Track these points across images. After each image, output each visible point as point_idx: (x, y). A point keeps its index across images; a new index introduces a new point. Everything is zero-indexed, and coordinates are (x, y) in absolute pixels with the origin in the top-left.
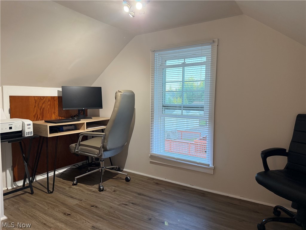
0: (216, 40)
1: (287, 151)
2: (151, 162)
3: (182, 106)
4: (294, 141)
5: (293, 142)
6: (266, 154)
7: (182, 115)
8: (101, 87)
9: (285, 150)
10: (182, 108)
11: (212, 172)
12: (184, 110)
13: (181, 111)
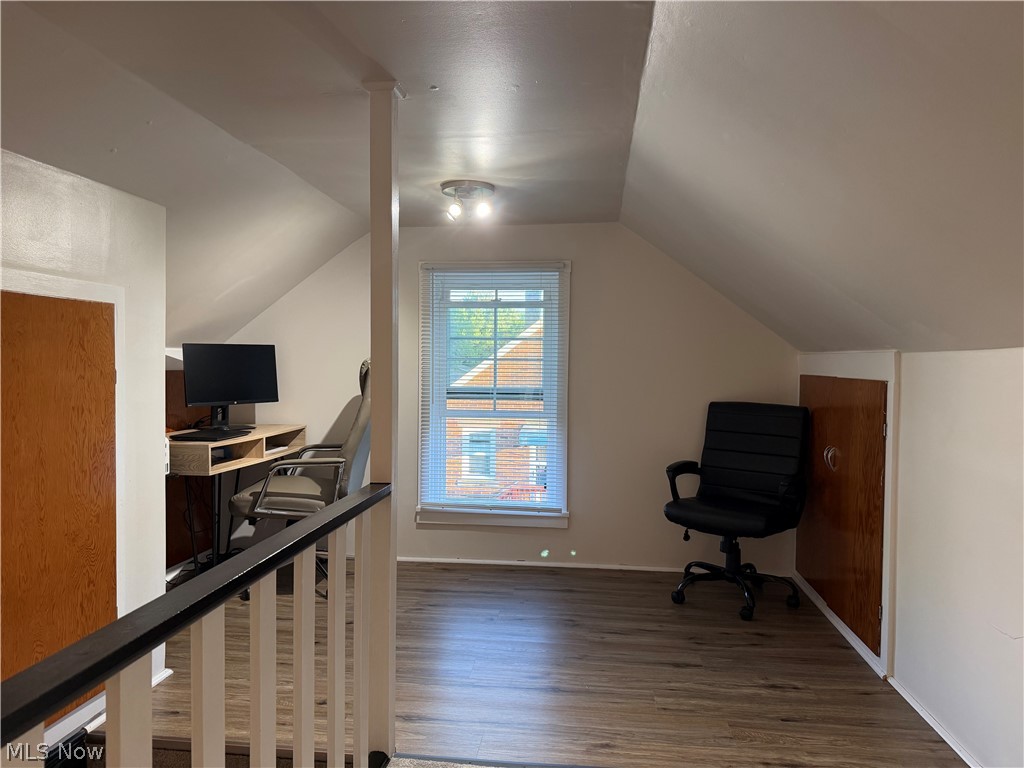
0: (568, 263)
1: (699, 466)
2: (420, 526)
3: (495, 392)
4: (708, 448)
5: (706, 448)
6: (675, 470)
7: (495, 409)
8: (274, 346)
9: (697, 463)
10: (495, 396)
11: (564, 524)
12: (498, 399)
13: (492, 401)
